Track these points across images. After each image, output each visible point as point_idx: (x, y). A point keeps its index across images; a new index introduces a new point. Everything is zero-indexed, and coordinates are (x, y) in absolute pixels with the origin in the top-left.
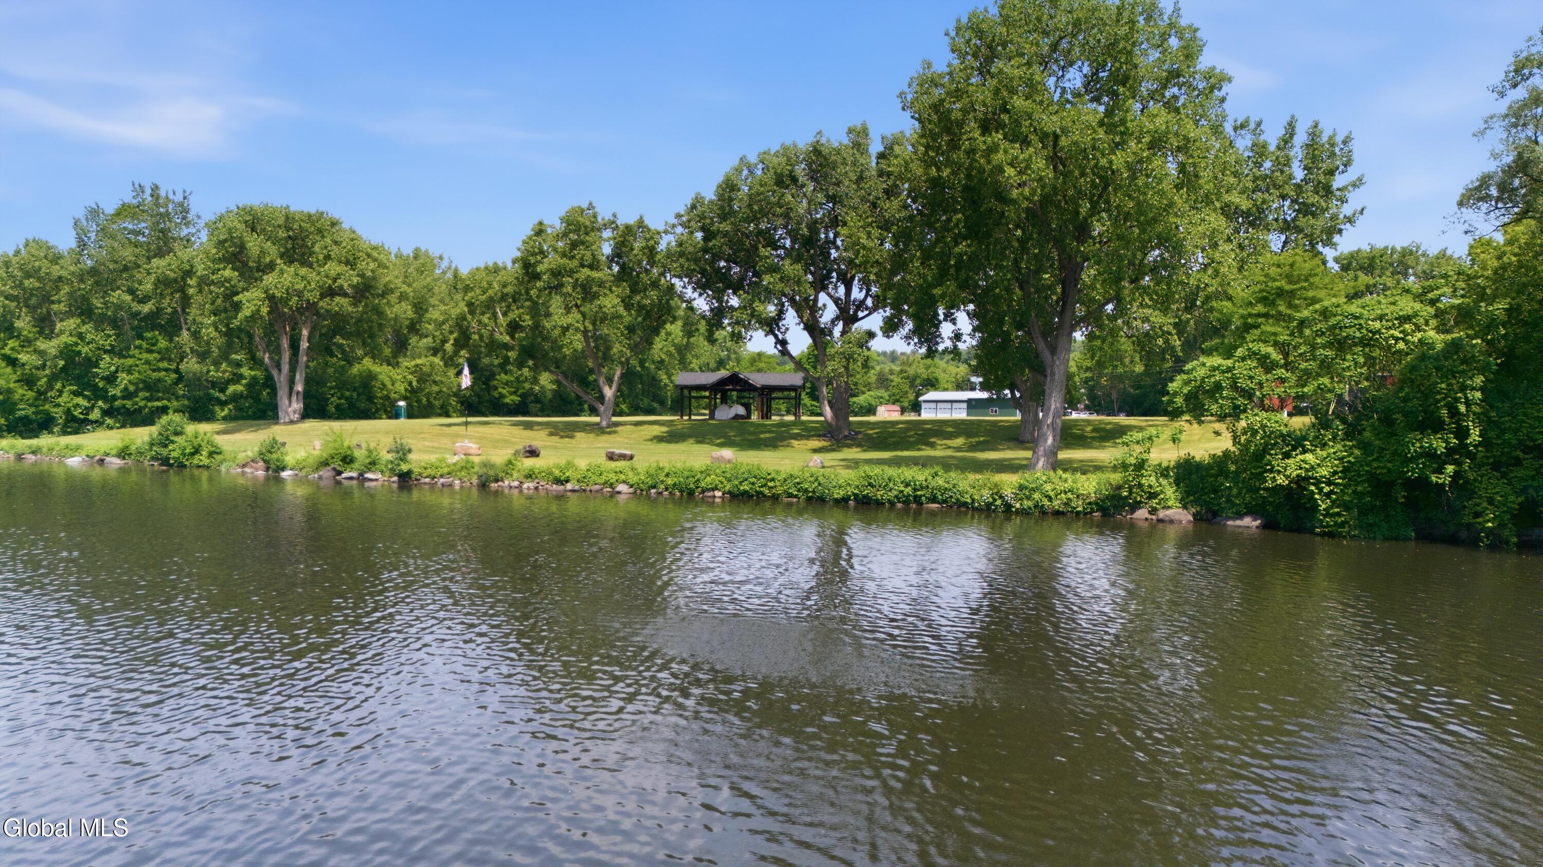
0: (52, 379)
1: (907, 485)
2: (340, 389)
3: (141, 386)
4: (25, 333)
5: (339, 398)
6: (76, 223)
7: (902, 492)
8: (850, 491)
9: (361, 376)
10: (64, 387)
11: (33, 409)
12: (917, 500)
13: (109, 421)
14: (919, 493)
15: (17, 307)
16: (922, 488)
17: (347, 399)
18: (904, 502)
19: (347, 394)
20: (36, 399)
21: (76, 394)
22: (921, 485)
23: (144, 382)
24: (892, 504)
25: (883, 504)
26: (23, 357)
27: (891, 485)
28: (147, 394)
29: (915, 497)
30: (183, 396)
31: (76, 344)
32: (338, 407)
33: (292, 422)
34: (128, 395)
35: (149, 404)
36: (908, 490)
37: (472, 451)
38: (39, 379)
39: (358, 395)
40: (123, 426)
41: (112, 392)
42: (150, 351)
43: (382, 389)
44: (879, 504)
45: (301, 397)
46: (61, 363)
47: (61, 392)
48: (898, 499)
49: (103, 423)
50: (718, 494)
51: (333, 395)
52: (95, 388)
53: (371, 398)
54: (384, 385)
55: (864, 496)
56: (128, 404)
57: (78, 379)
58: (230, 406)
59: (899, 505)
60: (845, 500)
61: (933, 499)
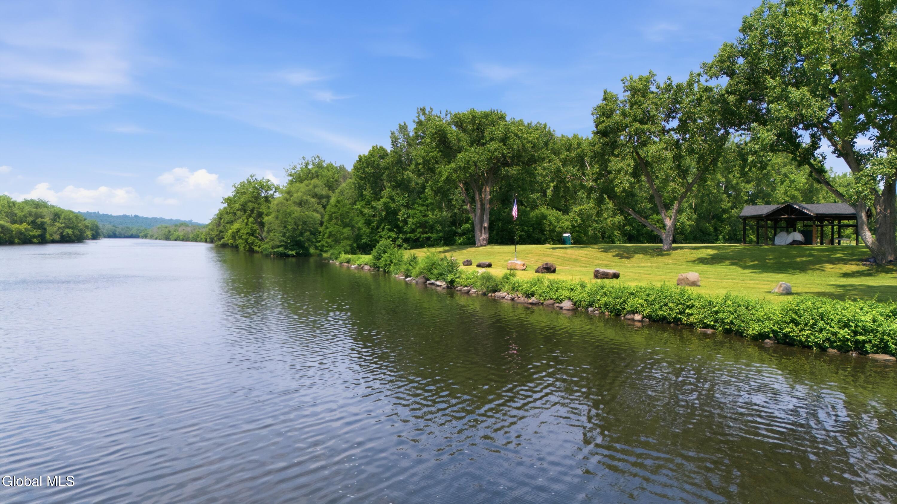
0: (380, 222)
1: (846, 326)
2: (522, 225)
3: (418, 225)
4: (368, 197)
5: (521, 232)
6: (393, 133)
7: (835, 334)
8: (768, 326)
9: (537, 217)
10: (385, 226)
11: (369, 239)
12: (859, 347)
13: (405, 245)
14: (861, 338)
15: (364, 183)
16: (866, 331)
17: (526, 232)
18: (839, 348)
19: (526, 228)
20: (371, 233)
21: (390, 230)
22: (864, 328)
23: (419, 223)
24: (823, 349)
25: (810, 347)
26: (366, 211)
27: (821, 324)
28: (421, 230)
29: (857, 342)
30: (440, 231)
31: (389, 202)
32: (520, 236)
33: (481, 246)
34: (413, 231)
35: (422, 236)
36: (844, 333)
37: (518, 267)
38: (373, 223)
39: (534, 229)
40: (411, 248)
41: (406, 229)
42: (423, 205)
43: (549, 225)
44: (805, 346)
45: (487, 230)
46: (384, 213)
47: (383, 229)
48: (831, 343)
49: (402, 246)
50: (637, 317)
51: (517, 230)
52: (397, 227)
53: (542, 231)
54: (551, 223)
55: (786, 335)
56: (412, 235)
57: (390, 223)
58: (464, 237)
59: (832, 351)
60: (760, 337)
61: (884, 348)
